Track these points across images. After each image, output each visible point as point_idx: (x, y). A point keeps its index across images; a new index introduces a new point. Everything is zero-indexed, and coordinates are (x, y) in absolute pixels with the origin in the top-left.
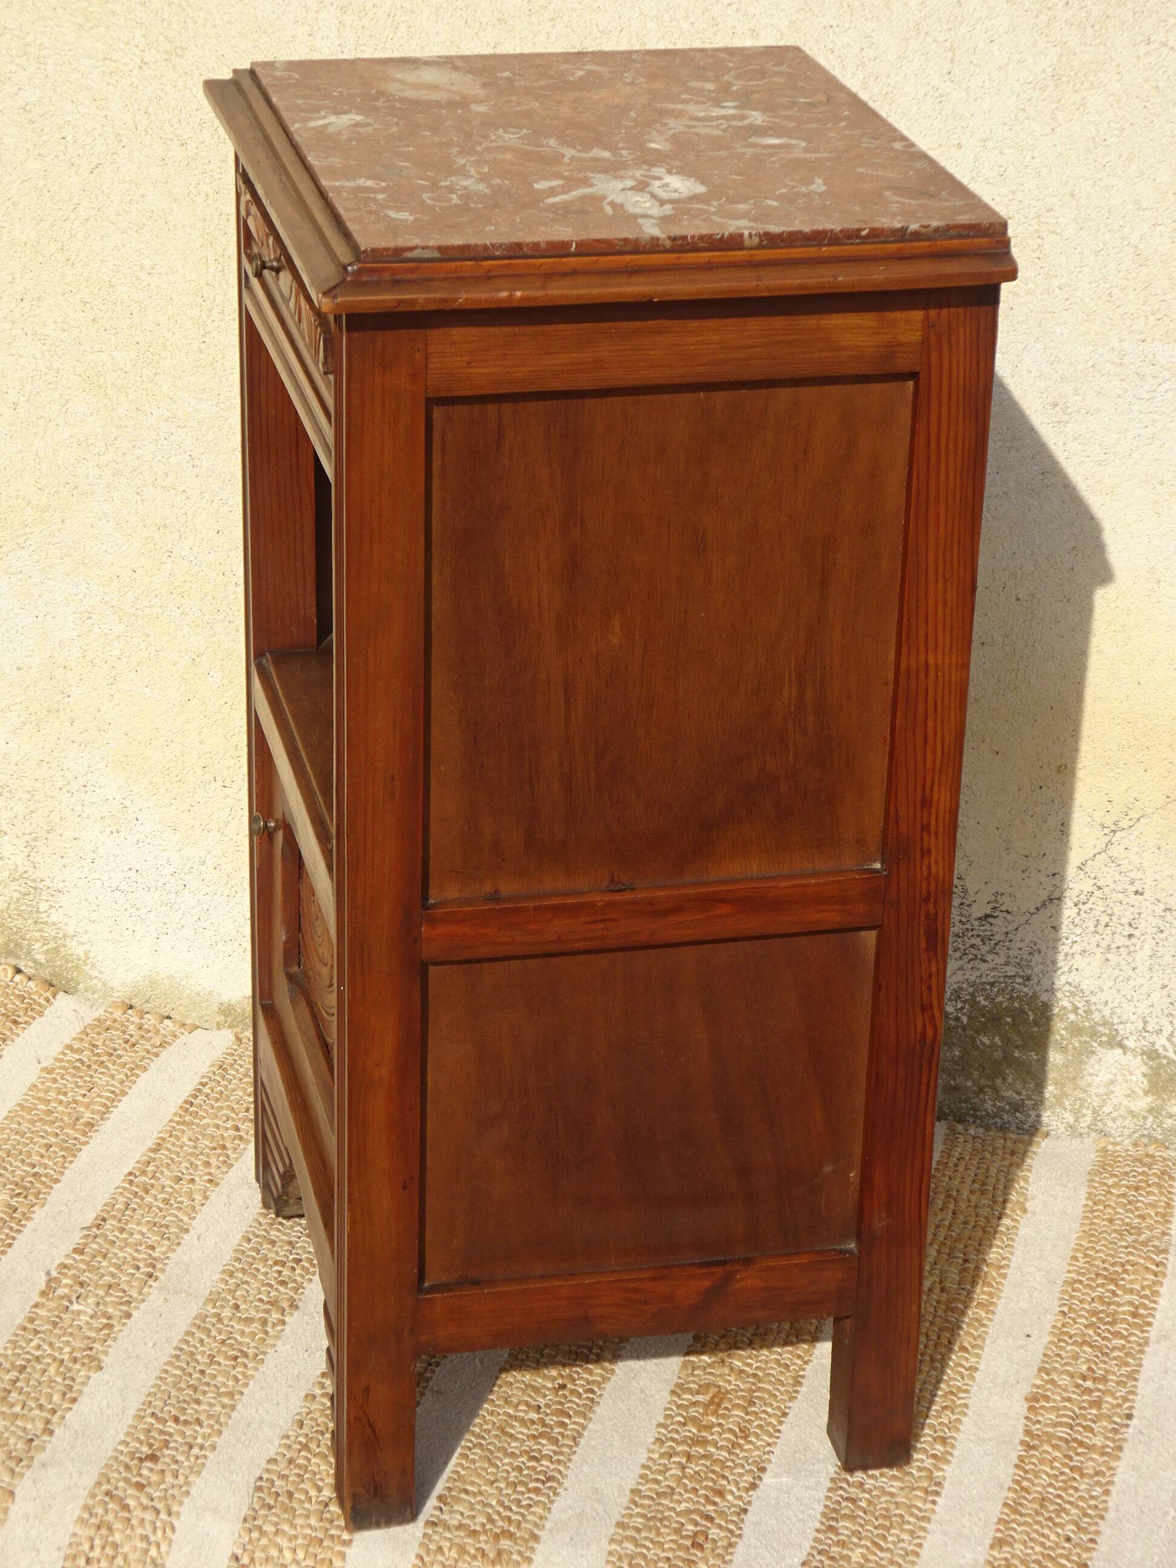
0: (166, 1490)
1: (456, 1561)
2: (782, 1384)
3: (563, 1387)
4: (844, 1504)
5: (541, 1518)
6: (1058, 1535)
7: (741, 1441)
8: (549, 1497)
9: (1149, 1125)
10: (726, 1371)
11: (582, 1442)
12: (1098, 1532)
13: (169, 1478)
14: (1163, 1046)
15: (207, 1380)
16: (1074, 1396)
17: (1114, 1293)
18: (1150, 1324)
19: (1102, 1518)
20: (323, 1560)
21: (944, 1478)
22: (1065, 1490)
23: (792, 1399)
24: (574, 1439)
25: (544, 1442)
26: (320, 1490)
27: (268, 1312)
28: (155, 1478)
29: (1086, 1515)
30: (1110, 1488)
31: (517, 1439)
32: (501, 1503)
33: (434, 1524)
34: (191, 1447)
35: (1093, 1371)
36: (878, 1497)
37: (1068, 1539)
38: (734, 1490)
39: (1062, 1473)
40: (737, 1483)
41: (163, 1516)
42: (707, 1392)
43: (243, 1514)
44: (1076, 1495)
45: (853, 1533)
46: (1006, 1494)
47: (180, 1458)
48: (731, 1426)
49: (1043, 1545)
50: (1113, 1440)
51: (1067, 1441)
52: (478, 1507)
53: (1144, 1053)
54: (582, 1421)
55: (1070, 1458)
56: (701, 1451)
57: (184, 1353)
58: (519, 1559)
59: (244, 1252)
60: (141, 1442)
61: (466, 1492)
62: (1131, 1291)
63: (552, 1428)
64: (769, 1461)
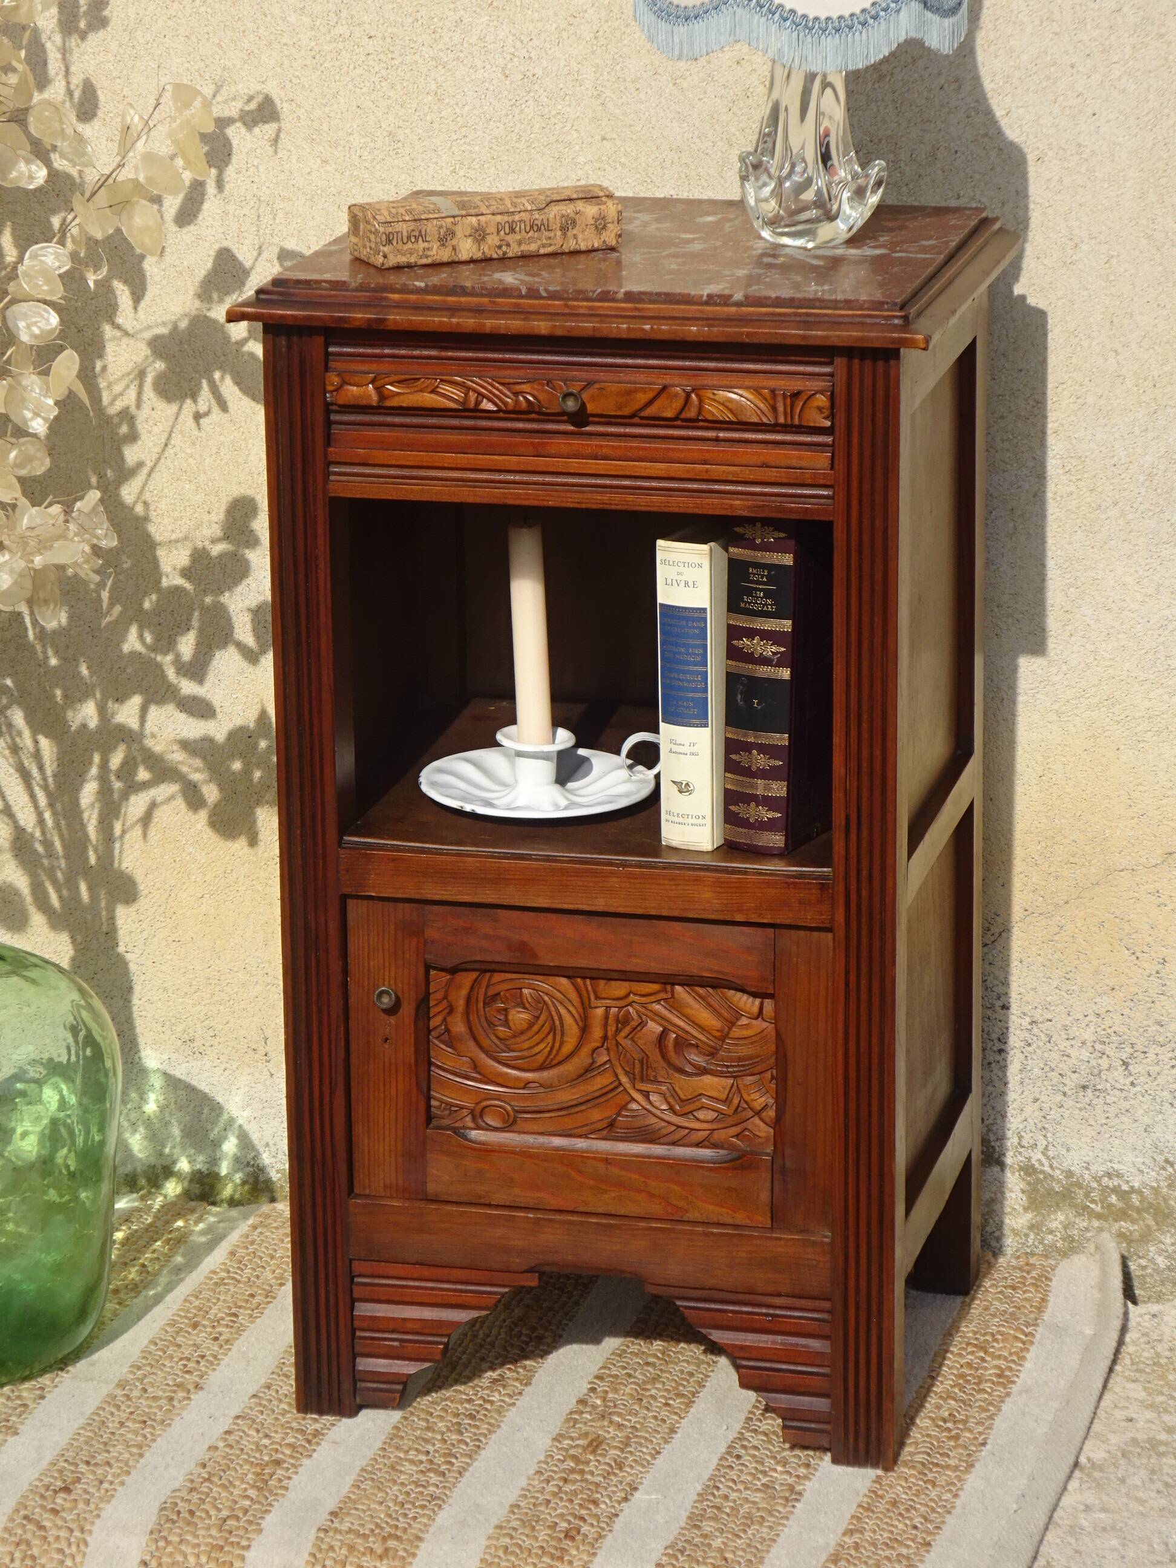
0: (79, 1515)
1: (347, 1557)
2: (658, 1432)
4: (709, 1510)
5: (425, 1525)
6: (906, 1525)
7: (616, 1471)
8: (434, 1511)
9: (1031, 1242)
10: (606, 1423)
11: (467, 1474)
12: (943, 1522)
13: (81, 1505)
14: (1039, 1160)
15: (117, 1437)
16: (932, 1433)
17: (983, 1359)
18: (1013, 1382)
19: (949, 1513)
20: (224, 1562)
21: (805, 1490)
22: (917, 1495)
23: (666, 1442)
24: (460, 1473)
25: (432, 1475)
26: (219, 1510)
27: (174, 1392)
28: (68, 1505)
29: (933, 1510)
30: (960, 1493)
31: (405, 1474)
32: (390, 1516)
33: (326, 1531)
34: (101, 1482)
35: (954, 1416)
36: (742, 1505)
37: (915, 1527)
38: (608, 1501)
39: (915, 1485)
40: (610, 1498)
41: (77, 1533)
42: (586, 1438)
43: (149, 1528)
44: (927, 1499)
45: (717, 1529)
46: (860, 1499)
47: (91, 1490)
48: (607, 1461)
49: (892, 1532)
50: (966, 1462)
51: (923, 1464)
53: (1021, 1169)
54: (468, 1461)
56: (578, 1477)
57: (96, 1424)
58: (405, 1554)
59: (150, 1353)
60: (56, 1479)
61: (356, 1509)
62: (999, 1357)
63: (439, 1466)
64: (641, 1483)
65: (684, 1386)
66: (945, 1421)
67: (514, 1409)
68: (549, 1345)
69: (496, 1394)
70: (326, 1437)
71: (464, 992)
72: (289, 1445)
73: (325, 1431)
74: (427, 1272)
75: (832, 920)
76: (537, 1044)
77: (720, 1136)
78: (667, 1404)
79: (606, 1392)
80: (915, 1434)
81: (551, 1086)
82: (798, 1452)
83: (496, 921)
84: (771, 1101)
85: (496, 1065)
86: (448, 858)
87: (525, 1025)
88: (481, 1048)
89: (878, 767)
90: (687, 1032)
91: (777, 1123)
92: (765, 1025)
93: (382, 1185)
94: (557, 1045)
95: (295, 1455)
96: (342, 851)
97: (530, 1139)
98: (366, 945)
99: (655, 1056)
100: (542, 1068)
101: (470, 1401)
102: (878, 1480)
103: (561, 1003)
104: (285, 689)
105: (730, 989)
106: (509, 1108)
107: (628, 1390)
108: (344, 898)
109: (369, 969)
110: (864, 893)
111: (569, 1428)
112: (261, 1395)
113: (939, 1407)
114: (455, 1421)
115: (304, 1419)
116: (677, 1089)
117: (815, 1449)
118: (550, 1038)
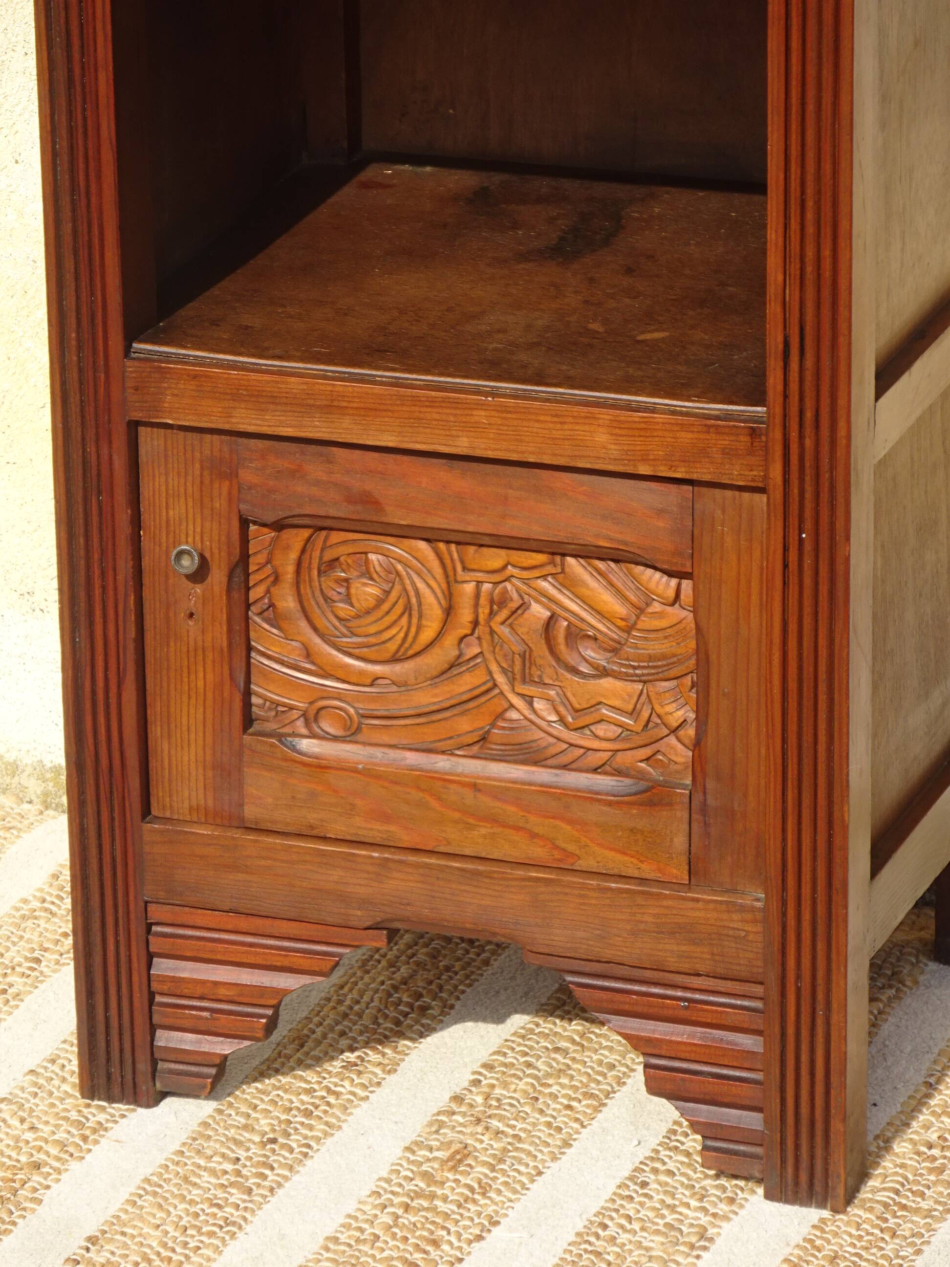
2: (548, 1145)
3: (274, 1141)
4: (585, 1256)
7: (476, 1196)
8: (223, 1240)
11: (280, 1192)
16: (909, 1162)
21: (719, 1234)
22: (866, 1249)
23: (554, 1159)
24: (272, 1190)
25: (234, 1191)
30: (924, 1248)
31: (200, 1187)
32: (165, 1245)
36: (631, 1251)
38: (454, 1241)
39: (868, 1234)
40: (459, 1235)
42: (449, 1148)
44: (879, 1254)
46: (791, 1250)
48: (468, 1182)
51: (886, 1205)
52: (133, 1247)
54: (286, 1173)
55: (886, 1220)
56: (425, 1204)
61: (123, 1234)
63: (247, 1179)
64: (506, 1215)
65: (598, 1082)
66: (930, 1147)
67: (364, 1105)
68: (434, 1018)
69: (346, 1083)
70: (108, 1134)
71: (293, 556)
72: (57, 1142)
73: (110, 1125)
74: (243, 923)
75: (766, 477)
76: (388, 628)
77: (624, 759)
78: (569, 1107)
79: (493, 1086)
80: (887, 1164)
81: (405, 684)
82: (723, 1181)
83: (330, 462)
84: (692, 716)
85: (335, 653)
86: (267, 377)
87: (372, 602)
88: (315, 629)
89: (827, 274)
90: (583, 620)
91: (697, 745)
92: (684, 613)
93: (186, 805)
94: (413, 630)
95: (63, 1155)
96: (128, 363)
97: (378, 753)
98: (163, 488)
99: (541, 650)
100: (395, 659)
101: (310, 1092)
102: (822, 1225)
103: (419, 575)
104: (54, 143)
105: (637, 563)
106: (352, 711)
107: (521, 1085)
108: (134, 426)
109: (168, 521)
110: (808, 443)
111: (430, 1133)
112: (42, 1071)
113: (927, 1127)
114: (284, 1117)
115: (88, 1106)
116: (569, 694)
117: (746, 1179)
118: (404, 621)
